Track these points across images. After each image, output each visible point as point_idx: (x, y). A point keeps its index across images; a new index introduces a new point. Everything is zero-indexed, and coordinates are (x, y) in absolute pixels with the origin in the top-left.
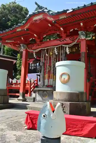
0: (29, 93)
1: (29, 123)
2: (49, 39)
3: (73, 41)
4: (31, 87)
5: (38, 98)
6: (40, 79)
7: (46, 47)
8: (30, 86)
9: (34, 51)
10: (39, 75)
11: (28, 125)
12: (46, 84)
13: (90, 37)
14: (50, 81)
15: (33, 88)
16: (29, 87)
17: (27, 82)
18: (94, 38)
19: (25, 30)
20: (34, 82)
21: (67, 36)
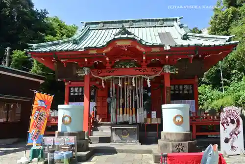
2: (124, 66)
3: (156, 73)
7: (120, 76)
9: (103, 78)
13: (174, 71)
18: (177, 72)
19: (104, 54)
21: (148, 66)
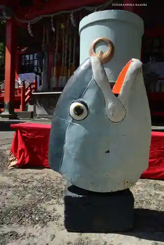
0: (21, 106)
1: (22, 151)
4: (26, 95)
5: (40, 111)
6: (40, 81)
7: (52, 14)
8: (24, 93)
9: (29, 22)
10: (40, 74)
11: (18, 156)
12: (53, 85)
14: (62, 79)
15: (28, 97)
16: (21, 95)
17: (16, 87)
20: (30, 86)
